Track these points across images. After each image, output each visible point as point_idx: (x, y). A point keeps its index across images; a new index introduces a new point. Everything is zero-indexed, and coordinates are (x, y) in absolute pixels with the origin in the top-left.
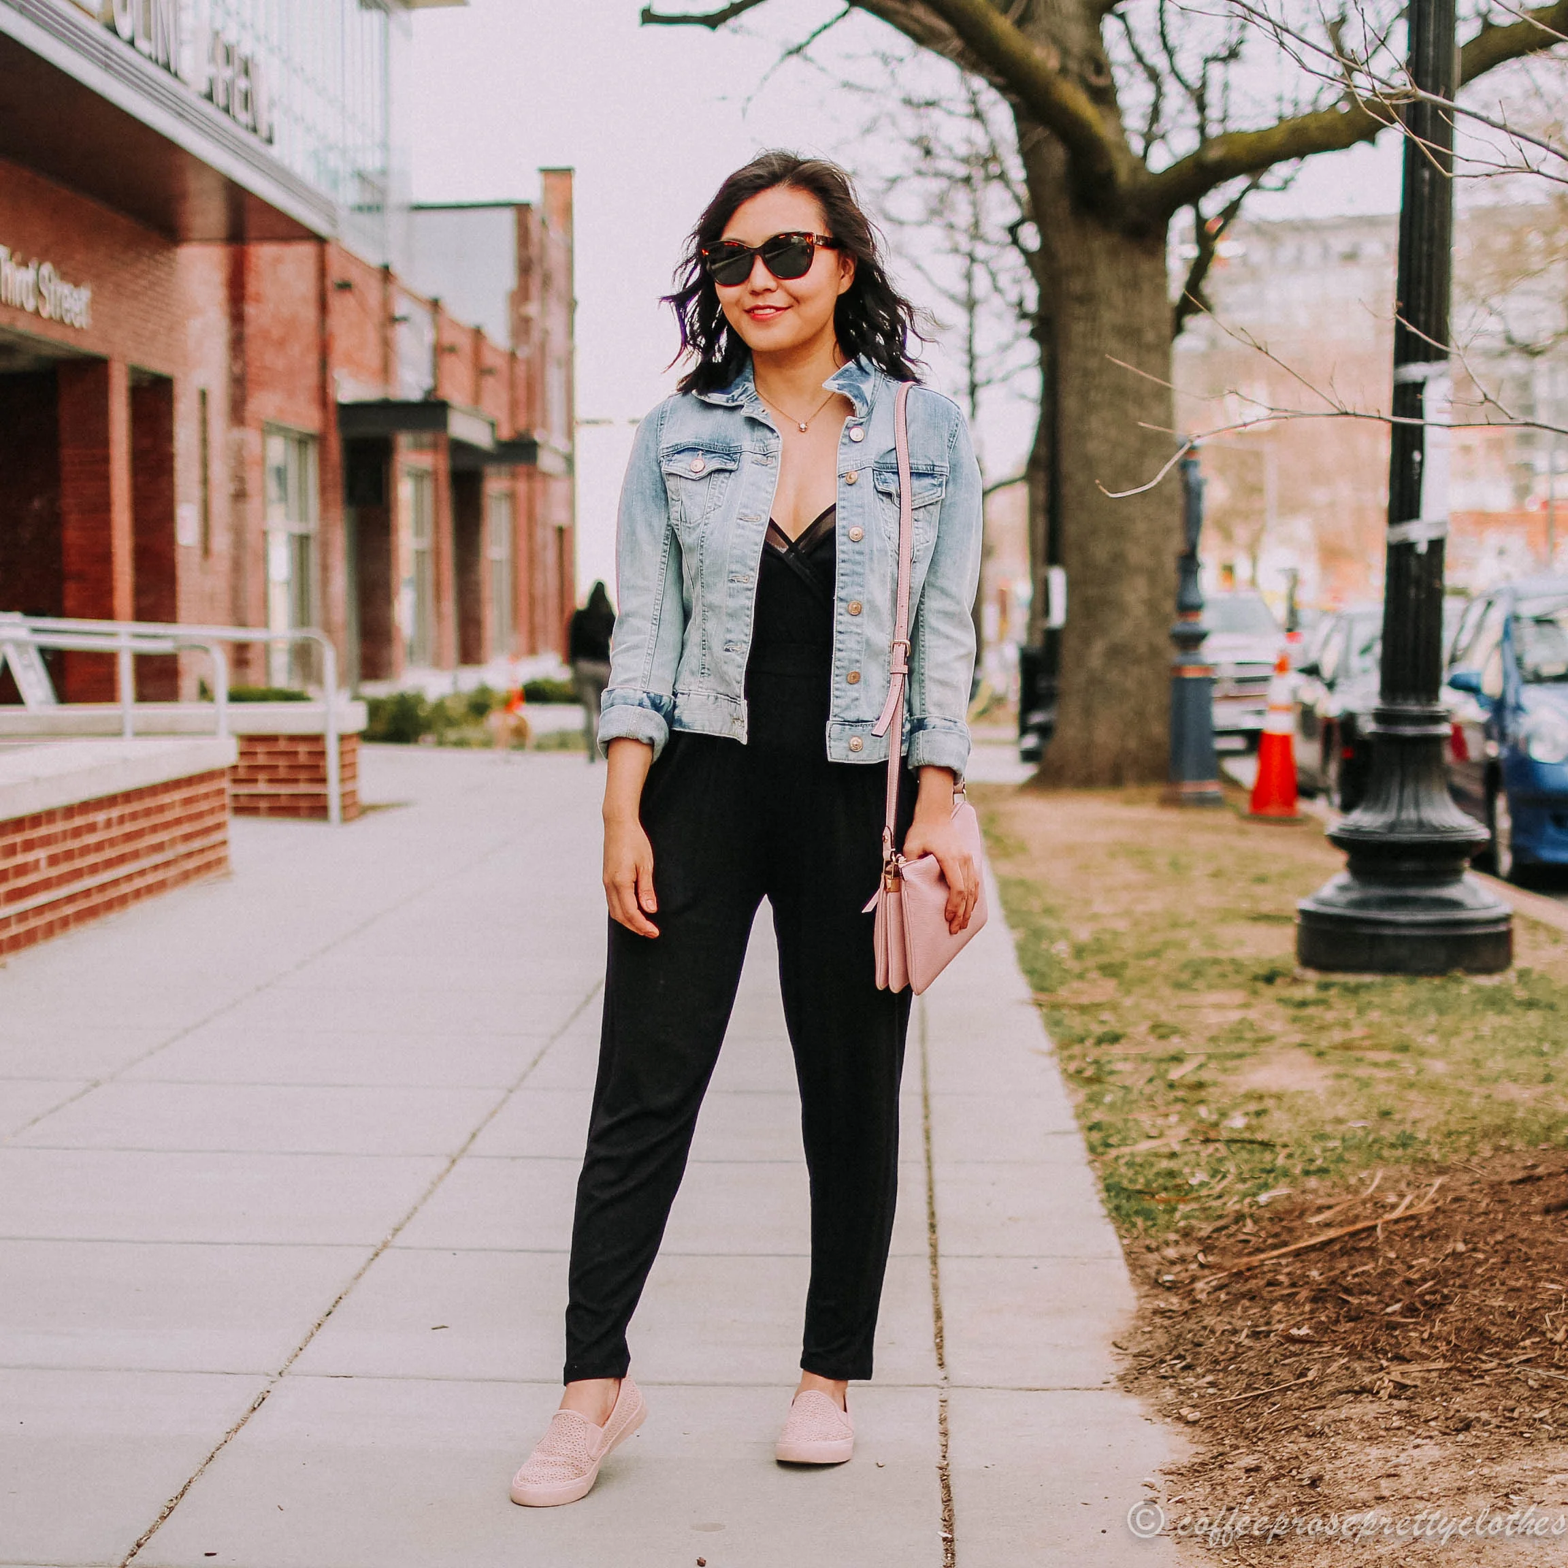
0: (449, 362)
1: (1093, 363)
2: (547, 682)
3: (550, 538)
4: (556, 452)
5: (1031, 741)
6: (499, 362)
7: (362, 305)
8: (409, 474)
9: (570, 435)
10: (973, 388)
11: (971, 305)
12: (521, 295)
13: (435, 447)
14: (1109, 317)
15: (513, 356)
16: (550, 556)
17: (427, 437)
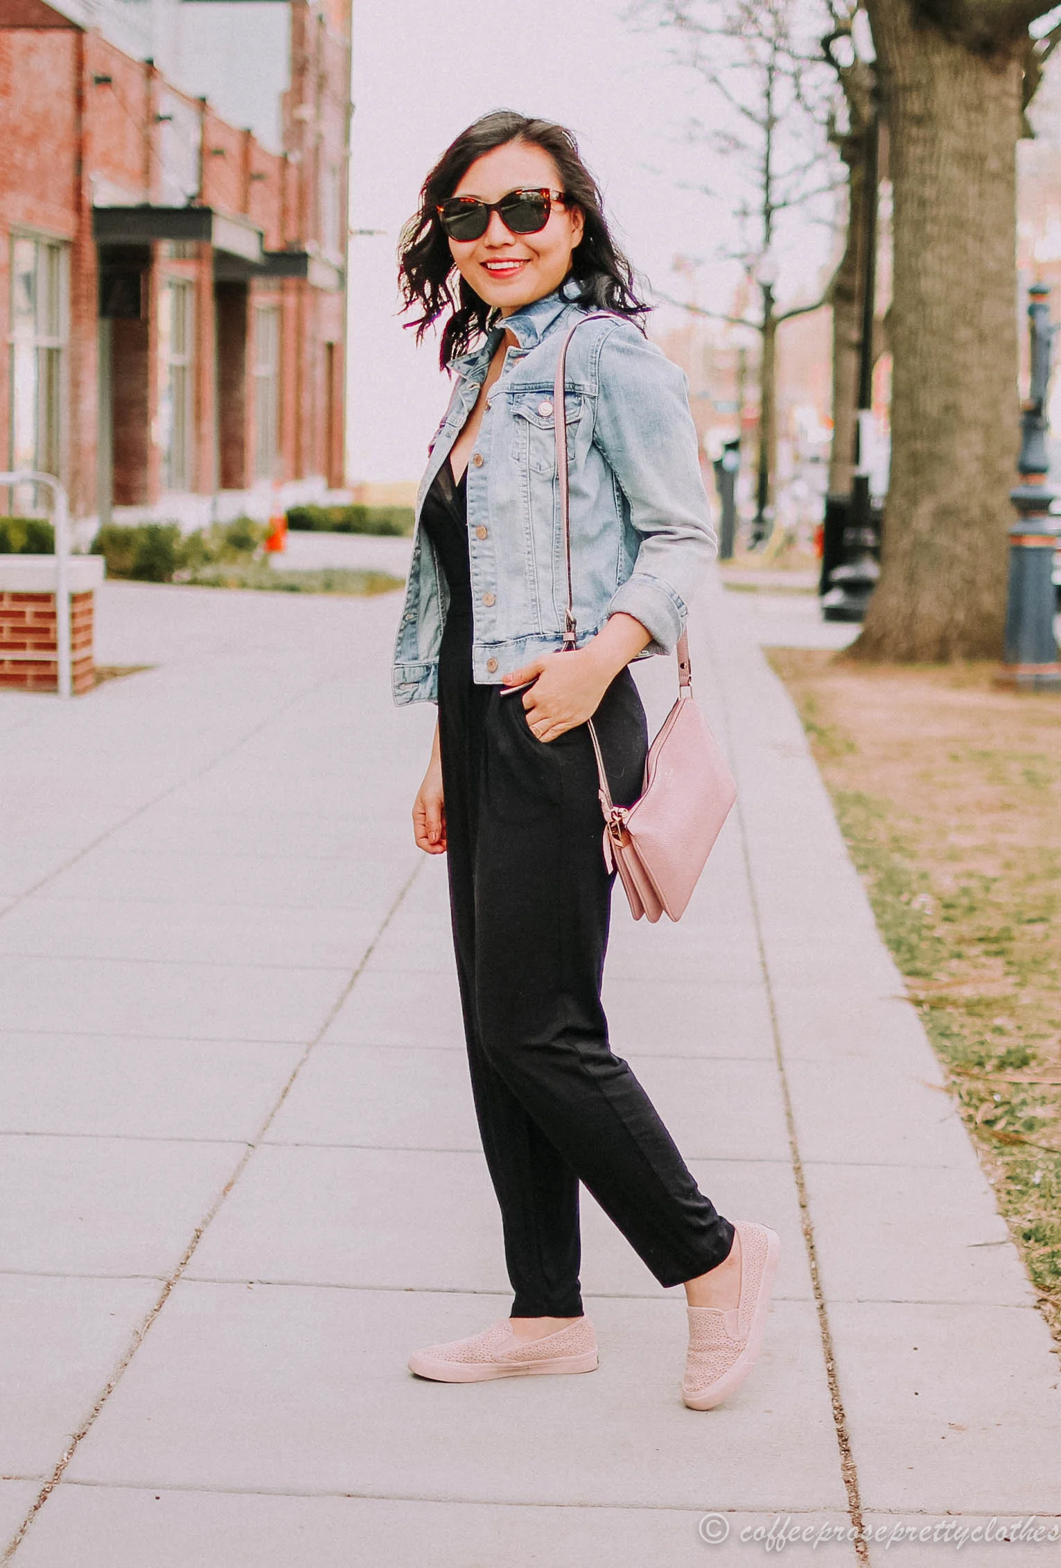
0: (215, 165)
1: (929, 192)
2: (312, 507)
3: (321, 354)
4: (327, 264)
5: (835, 598)
6: (271, 169)
7: (123, 102)
8: (170, 284)
9: (343, 247)
10: (768, 212)
11: (770, 123)
12: (295, 96)
13: (198, 257)
14: (949, 141)
15: (284, 161)
16: (319, 373)
17: (190, 246)
